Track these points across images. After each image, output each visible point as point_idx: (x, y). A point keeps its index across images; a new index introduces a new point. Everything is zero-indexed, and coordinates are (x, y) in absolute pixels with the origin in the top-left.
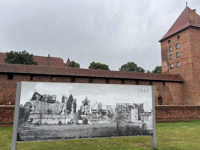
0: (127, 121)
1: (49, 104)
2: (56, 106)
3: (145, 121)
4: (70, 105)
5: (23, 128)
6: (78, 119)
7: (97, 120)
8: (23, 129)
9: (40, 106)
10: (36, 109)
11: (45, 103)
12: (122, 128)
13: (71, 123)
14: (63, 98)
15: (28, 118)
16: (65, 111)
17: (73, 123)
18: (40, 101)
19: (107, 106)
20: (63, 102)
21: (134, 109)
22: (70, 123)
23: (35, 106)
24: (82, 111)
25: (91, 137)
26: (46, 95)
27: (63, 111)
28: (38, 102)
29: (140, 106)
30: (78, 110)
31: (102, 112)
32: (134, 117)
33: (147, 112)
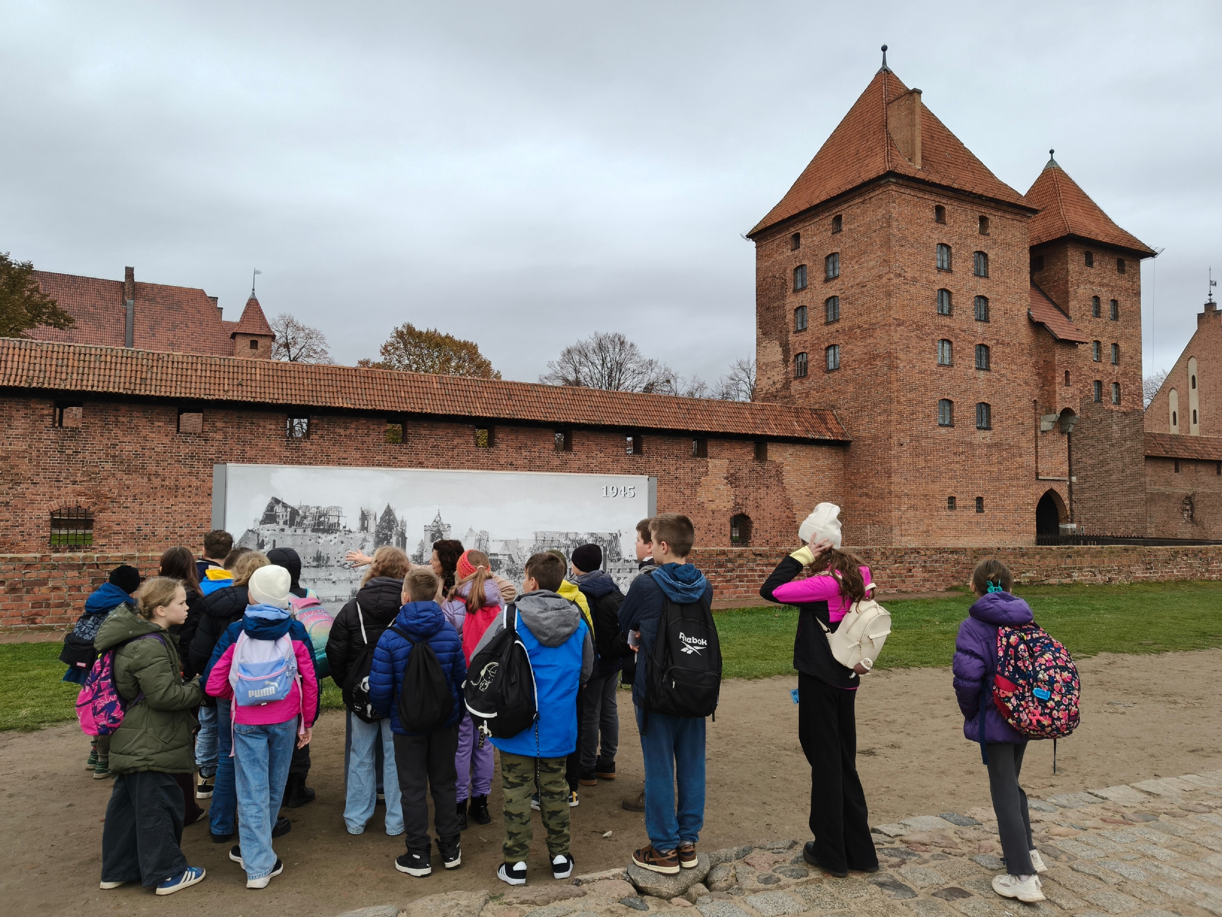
1: (320, 534)
2: (342, 543)
4: (388, 537)
14: (364, 517)
18: (290, 526)
19: (506, 543)
20: (364, 528)
23: (274, 541)
26: (307, 507)
29: (610, 542)
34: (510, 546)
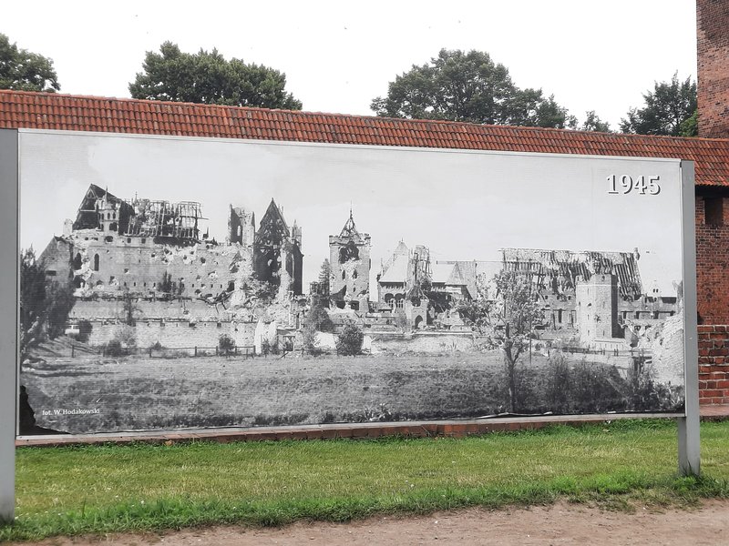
0: (557, 340)
1: (168, 247)
2: (203, 261)
3: (643, 344)
4: (273, 255)
5: (45, 367)
6: (313, 326)
7: (408, 334)
8: (45, 372)
9: (120, 257)
10: (103, 273)
11: (144, 241)
12: (532, 374)
13: (280, 346)
14: (236, 220)
15: (66, 318)
16: (245, 288)
17: (289, 348)
18: (121, 233)
19: (458, 266)
20: (236, 238)
21: (593, 278)
22: (275, 346)
23: (97, 256)
24: (334, 288)
25: (382, 420)
26: (146, 201)
27: (238, 285)
28: (109, 239)
29: (621, 267)
30: (314, 285)
31: (432, 296)
32: (592, 322)
33: (654, 295)
34: (463, 272)
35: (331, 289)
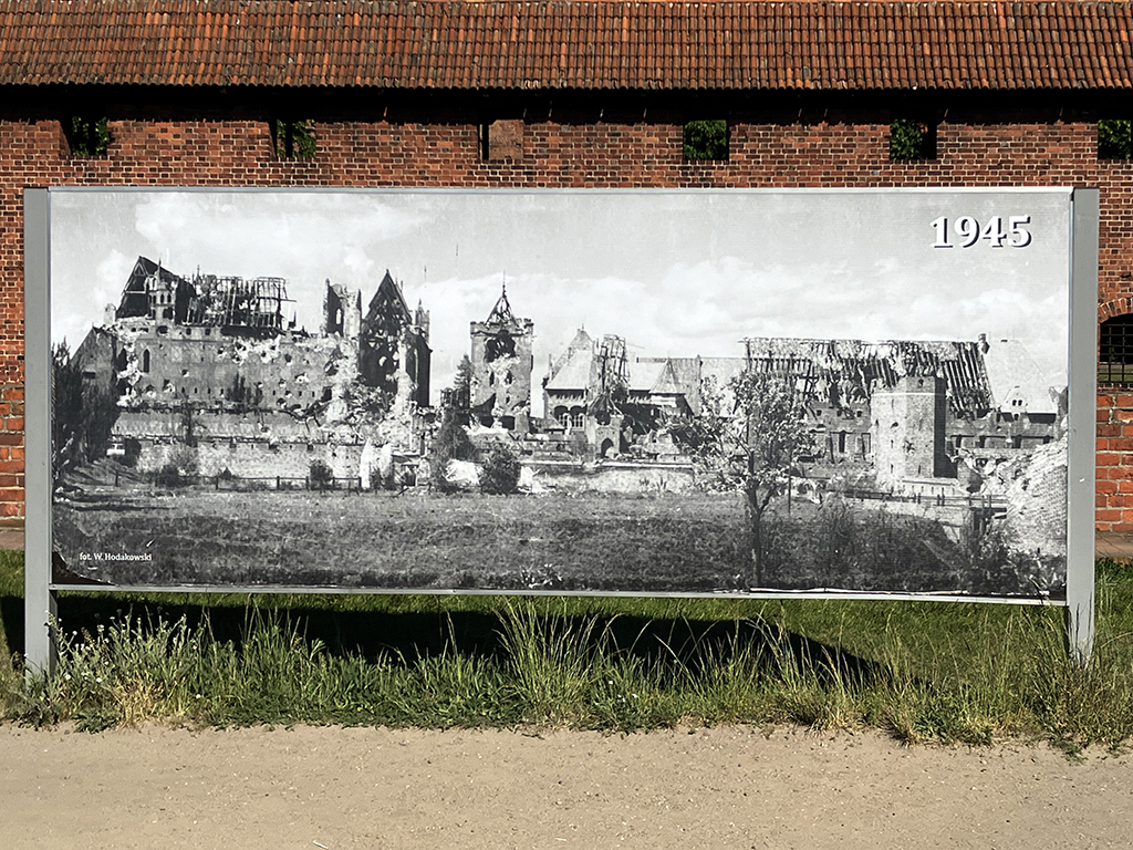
0: (836, 478)
1: (240, 341)
2: (288, 359)
3: (991, 487)
4: (387, 350)
5: (82, 498)
6: (445, 452)
7: (590, 466)
8: (83, 505)
9: (177, 354)
10: (154, 376)
11: (208, 332)
12: (792, 528)
13: (397, 478)
14: (334, 302)
15: (109, 434)
16: (347, 397)
17: (410, 480)
18: (178, 322)
19: (671, 366)
20: (334, 327)
21: (903, 383)
22: (390, 478)
23: (147, 352)
24: (477, 397)
25: (547, 587)
26: (212, 278)
27: (337, 392)
28: (163, 329)
29: (957, 364)
30: (447, 393)
31: (626, 409)
32: (898, 455)
33: (1015, 411)
34: (680, 373)
35: (473, 399)
